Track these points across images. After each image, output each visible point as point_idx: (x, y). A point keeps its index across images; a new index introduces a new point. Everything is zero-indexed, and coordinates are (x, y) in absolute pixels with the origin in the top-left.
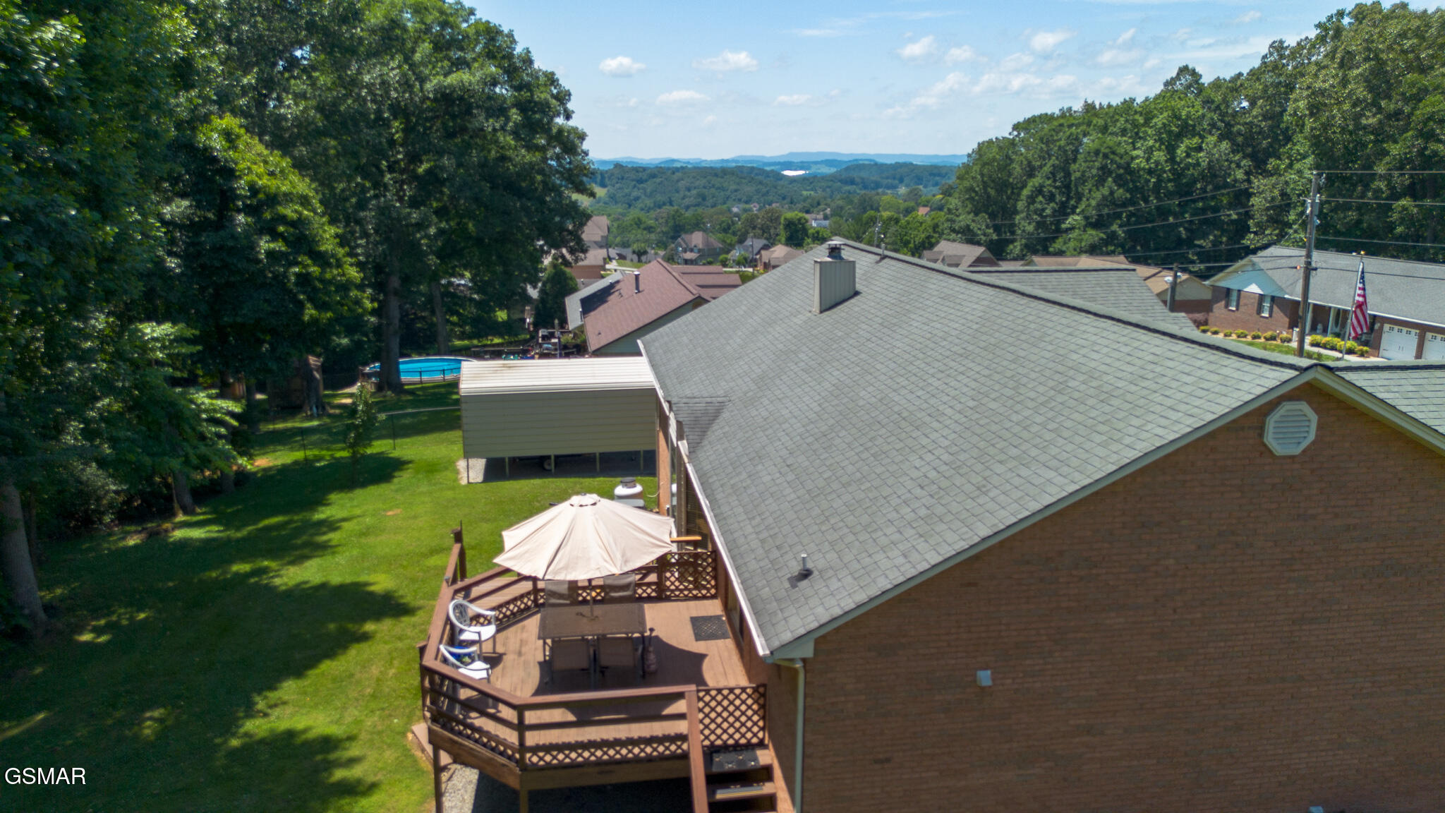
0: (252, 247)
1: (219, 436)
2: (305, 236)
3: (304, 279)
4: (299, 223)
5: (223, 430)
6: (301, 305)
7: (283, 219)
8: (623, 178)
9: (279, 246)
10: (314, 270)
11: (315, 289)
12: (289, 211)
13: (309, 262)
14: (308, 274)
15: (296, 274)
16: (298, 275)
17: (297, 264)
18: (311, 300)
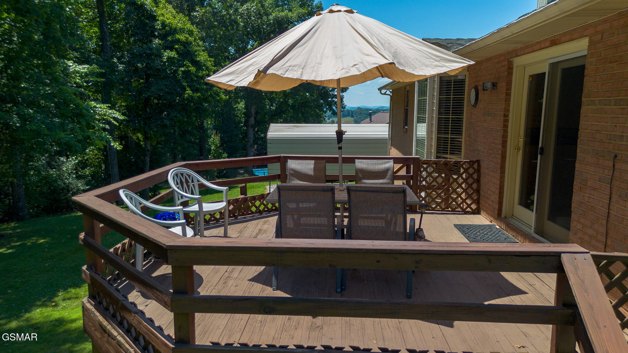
0: (160, 56)
1: (104, 129)
2: (189, 51)
3: (187, 73)
4: (186, 44)
5: (107, 127)
6: (184, 89)
7: (178, 41)
8: (361, 114)
9: (173, 54)
10: (193, 69)
11: (192, 80)
12: (182, 37)
13: (191, 66)
14: (189, 71)
15: (182, 71)
16: (184, 72)
17: (183, 66)
18: (189, 86)
